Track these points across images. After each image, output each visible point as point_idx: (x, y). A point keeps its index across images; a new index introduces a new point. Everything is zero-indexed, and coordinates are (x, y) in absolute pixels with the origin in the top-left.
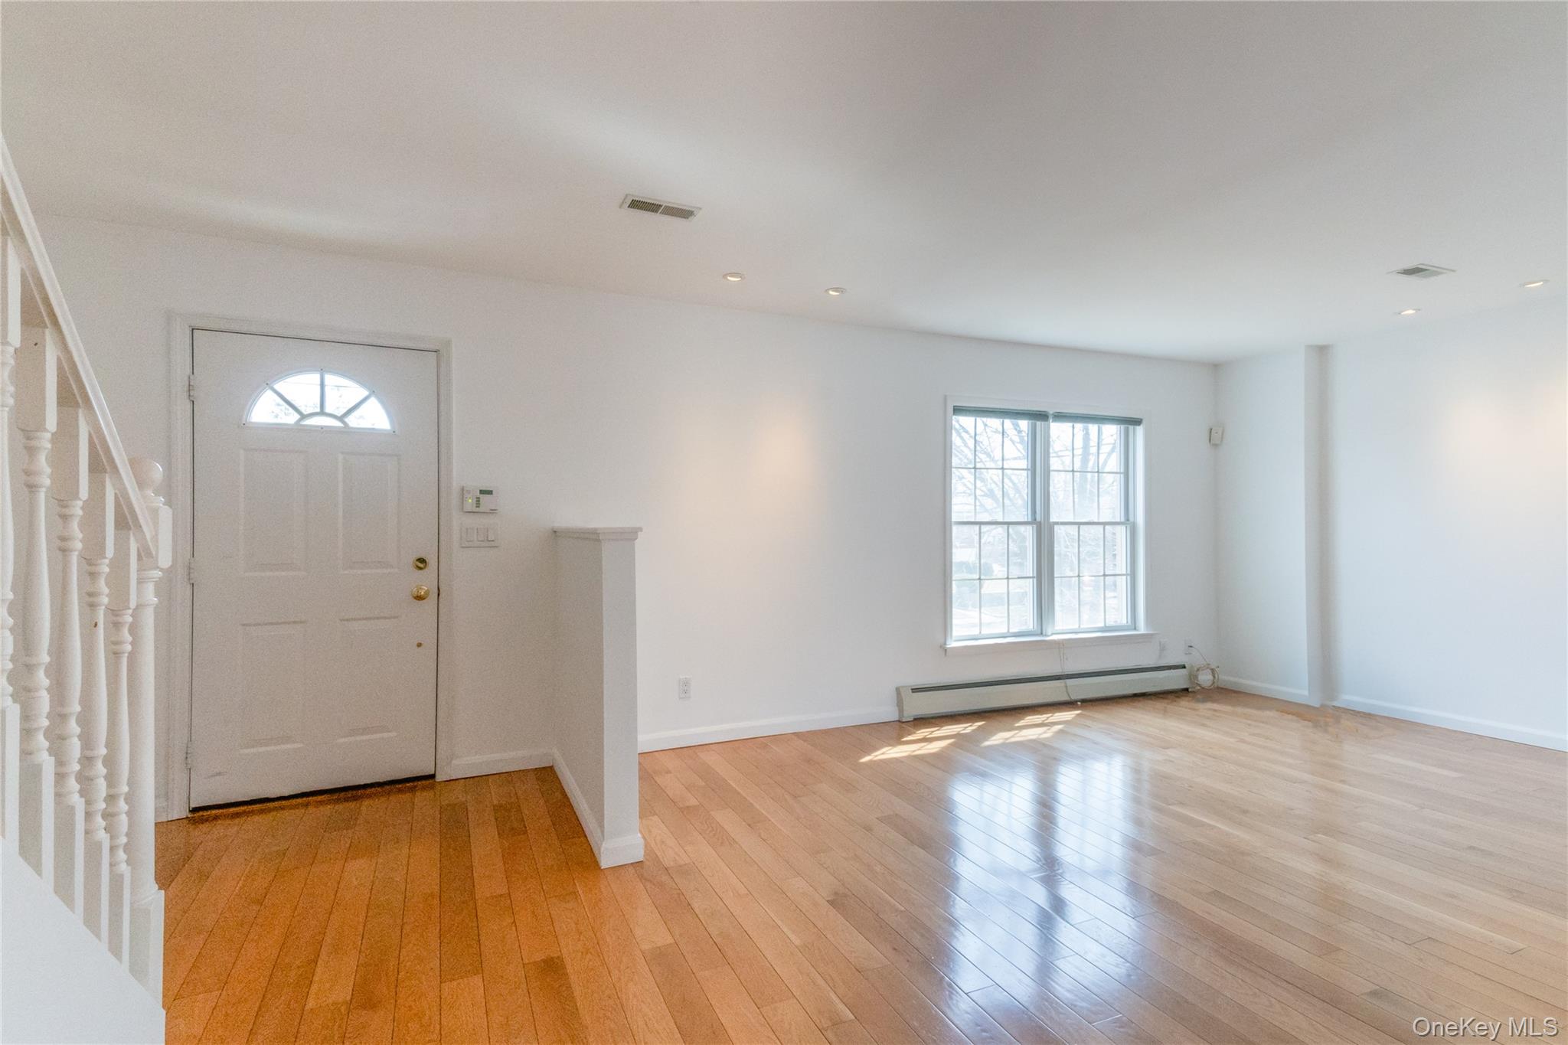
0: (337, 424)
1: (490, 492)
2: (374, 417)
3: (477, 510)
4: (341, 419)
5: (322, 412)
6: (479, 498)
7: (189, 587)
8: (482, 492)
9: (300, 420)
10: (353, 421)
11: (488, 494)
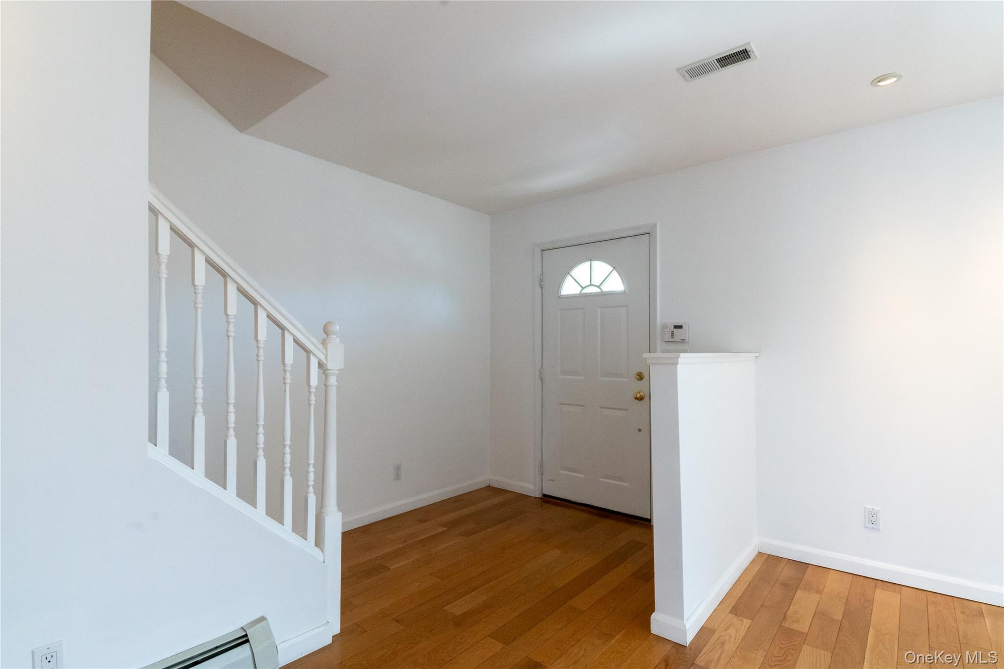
0: (598, 290)
1: (680, 327)
2: (615, 284)
3: (672, 340)
4: (599, 287)
5: (591, 285)
6: (673, 331)
7: (540, 381)
8: (676, 327)
9: (582, 290)
10: (606, 288)
11: (680, 328)
